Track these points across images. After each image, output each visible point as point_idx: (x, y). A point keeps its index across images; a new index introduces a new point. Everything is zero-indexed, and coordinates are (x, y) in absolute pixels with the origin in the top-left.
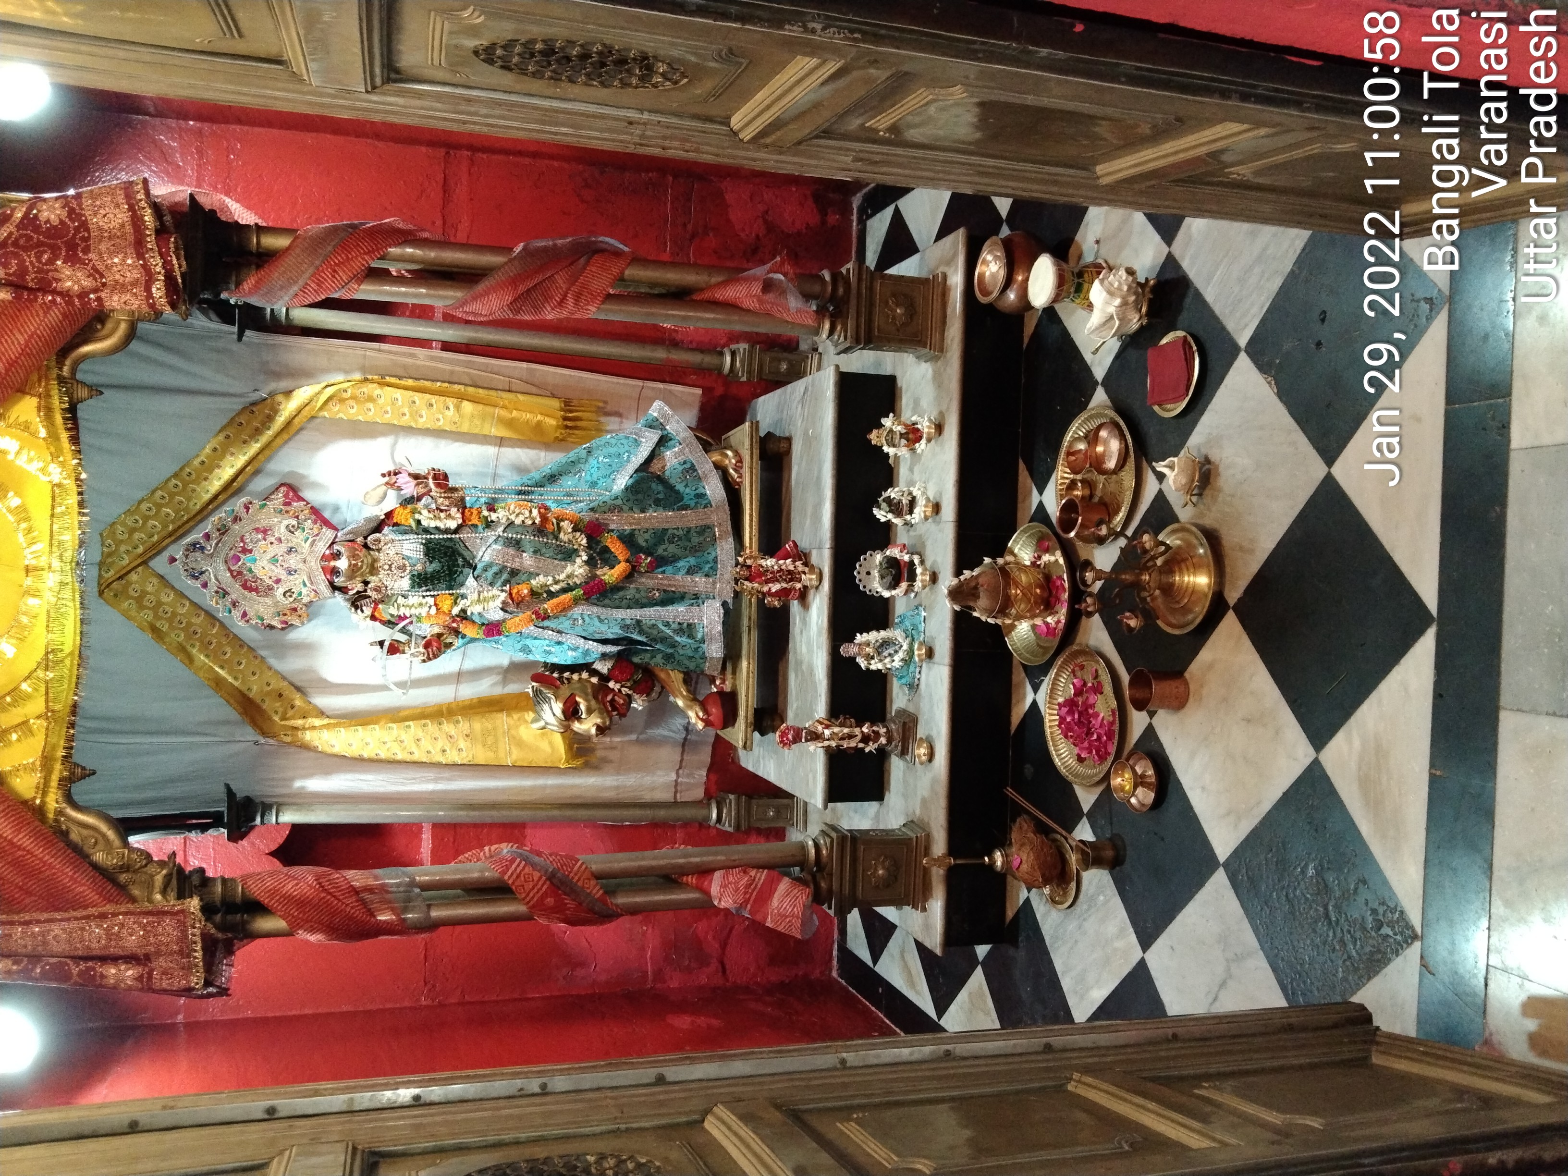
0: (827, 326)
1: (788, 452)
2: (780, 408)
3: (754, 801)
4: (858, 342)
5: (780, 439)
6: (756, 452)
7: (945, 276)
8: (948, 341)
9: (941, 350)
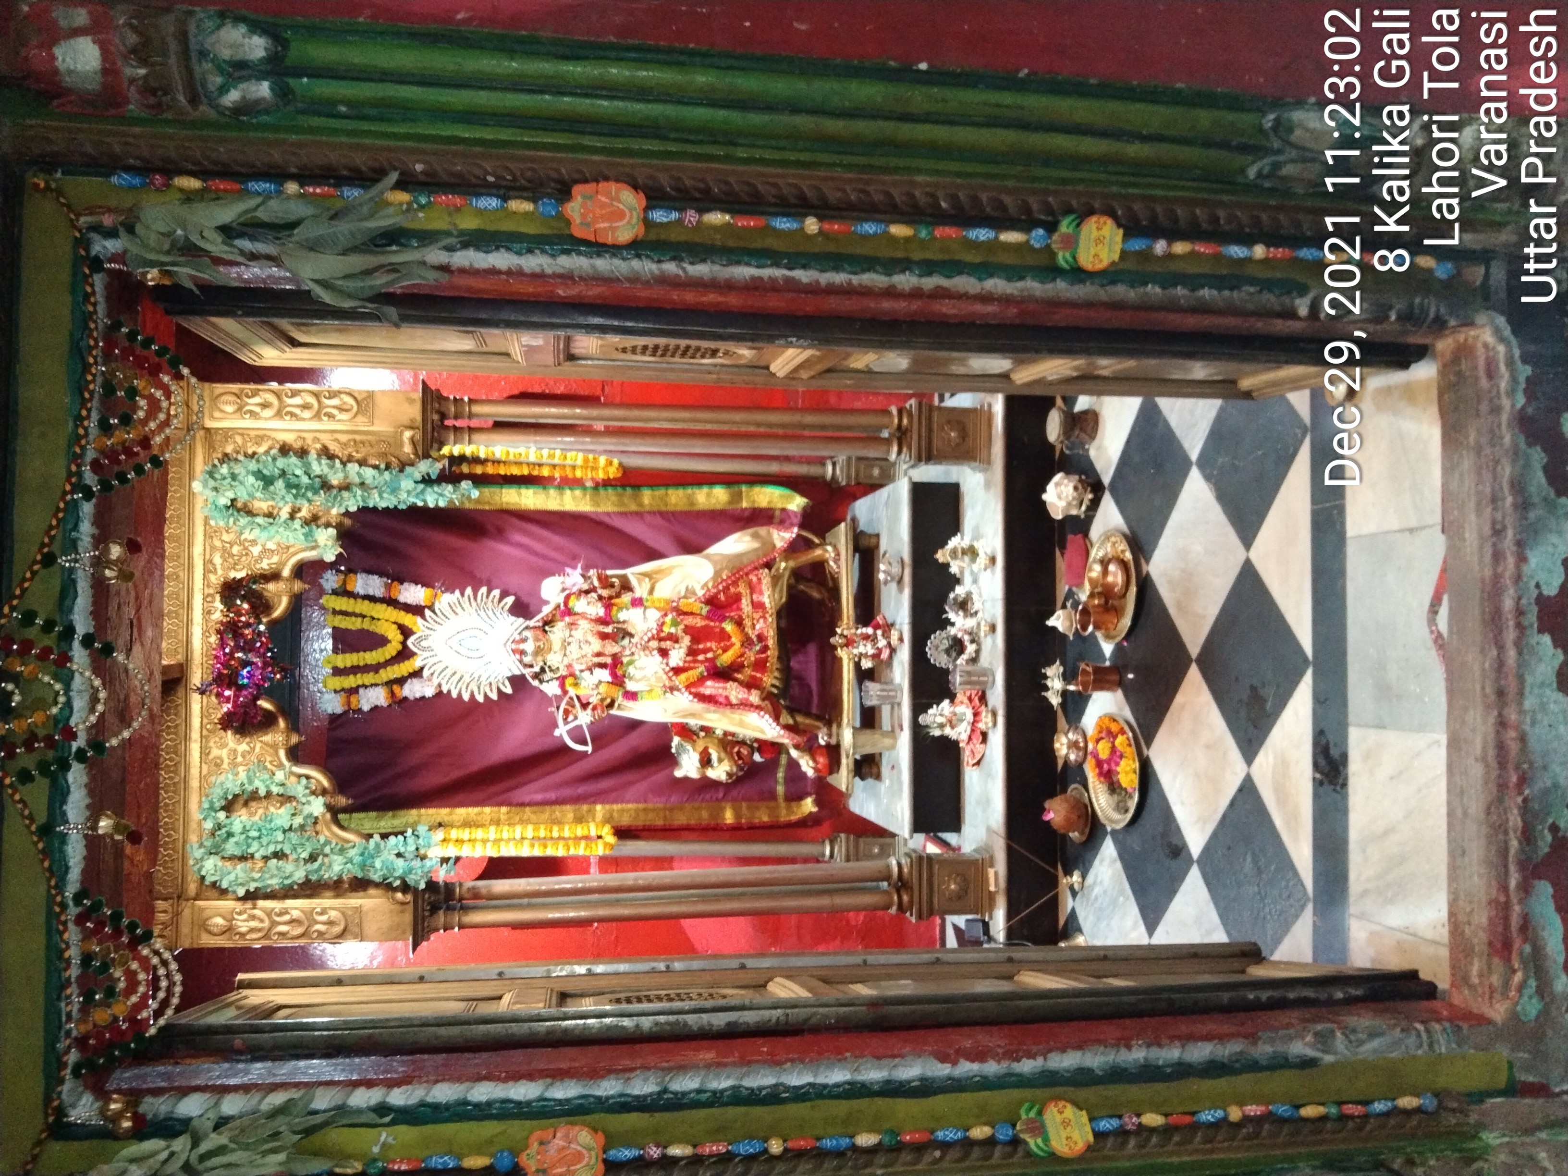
0: (895, 449)
1: (877, 546)
2: (872, 509)
3: (862, 841)
4: (919, 459)
5: (870, 536)
6: (851, 547)
7: (990, 406)
8: (993, 457)
9: (989, 462)
